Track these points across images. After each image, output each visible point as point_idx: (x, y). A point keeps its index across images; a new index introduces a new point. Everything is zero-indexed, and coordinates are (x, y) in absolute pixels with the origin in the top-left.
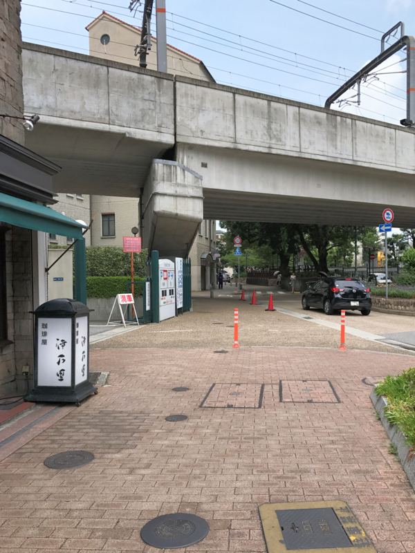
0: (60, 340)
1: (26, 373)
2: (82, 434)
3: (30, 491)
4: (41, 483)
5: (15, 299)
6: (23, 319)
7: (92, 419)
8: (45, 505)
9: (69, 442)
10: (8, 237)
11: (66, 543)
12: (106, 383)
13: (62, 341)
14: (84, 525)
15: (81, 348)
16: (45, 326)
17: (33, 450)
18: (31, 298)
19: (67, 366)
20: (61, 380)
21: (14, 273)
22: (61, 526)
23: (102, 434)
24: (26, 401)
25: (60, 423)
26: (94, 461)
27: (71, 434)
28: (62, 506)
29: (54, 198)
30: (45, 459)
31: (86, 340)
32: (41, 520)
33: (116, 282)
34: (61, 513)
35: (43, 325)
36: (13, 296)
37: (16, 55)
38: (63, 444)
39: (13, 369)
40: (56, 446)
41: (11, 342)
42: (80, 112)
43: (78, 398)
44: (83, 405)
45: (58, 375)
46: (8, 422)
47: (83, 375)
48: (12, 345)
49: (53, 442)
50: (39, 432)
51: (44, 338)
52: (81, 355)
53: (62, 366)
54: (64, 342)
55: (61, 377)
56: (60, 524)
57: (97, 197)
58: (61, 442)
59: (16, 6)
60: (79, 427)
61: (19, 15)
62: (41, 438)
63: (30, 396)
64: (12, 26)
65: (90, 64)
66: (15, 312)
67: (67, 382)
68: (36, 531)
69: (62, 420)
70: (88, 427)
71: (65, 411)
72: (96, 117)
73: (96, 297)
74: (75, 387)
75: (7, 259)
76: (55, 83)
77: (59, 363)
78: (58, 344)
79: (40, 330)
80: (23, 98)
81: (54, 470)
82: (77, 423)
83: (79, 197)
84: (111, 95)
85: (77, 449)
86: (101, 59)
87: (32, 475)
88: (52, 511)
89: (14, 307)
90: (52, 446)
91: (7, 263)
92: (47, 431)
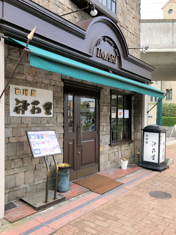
0: (154, 142)
1: (139, 155)
2: (165, 185)
3: (145, 204)
4: (149, 202)
5: (135, 124)
6: (138, 132)
7: (168, 179)
8: (152, 212)
9: (159, 187)
10: (133, 99)
11: (164, 232)
12: (172, 164)
13: (154, 143)
14: (171, 227)
15: (162, 147)
16: (147, 136)
17: (144, 187)
18: (141, 124)
19: (156, 154)
20: (154, 159)
21: (135, 113)
22: (161, 223)
23: (173, 187)
24: (138, 166)
25: (154, 178)
26: (171, 198)
27: (160, 184)
28: (160, 214)
29: (152, 82)
30: (149, 192)
31: (165, 144)
32: (152, 218)
33: (174, 119)
34: (160, 218)
35: (146, 135)
36: (134, 123)
37: (138, 23)
38: (156, 187)
39: (133, 152)
40: (153, 188)
41: (133, 141)
42: (159, 45)
43: (161, 168)
44: (163, 172)
45: (152, 157)
46: (133, 173)
47: (163, 159)
48: (133, 142)
49: (152, 185)
50: (145, 180)
51: (147, 141)
52: (162, 150)
53: (154, 154)
54: (155, 143)
55: (153, 158)
56: (160, 222)
57: (164, 82)
58: (155, 186)
59: (139, 3)
60: (162, 181)
61: (140, 6)
62: (146, 183)
63: (140, 164)
64: (137, 12)
65: (165, 23)
66: (135, 129)
67: (156, 161)
68: (150, 222)
69: (155, 177)
70: (167, 182)
71: (155, 173)
72: (167, 46)
73: (164, 125)
74: (160, 163)
75: (132, 107)
76: (149, 34)
77: (153, 152)
78: (153, 144)
79: (145, 137)
80: (140, 41)
81: (154, 198)
82: (162, 180)
83: (156, 83)
84: (174, 35)
85: (163, 191)
86: (170, 20)
87: (145, 197)
88: (156, 215)
89: (134, 127)
90: (152, 187)
91: (132, 109)
92: (149, 180)
